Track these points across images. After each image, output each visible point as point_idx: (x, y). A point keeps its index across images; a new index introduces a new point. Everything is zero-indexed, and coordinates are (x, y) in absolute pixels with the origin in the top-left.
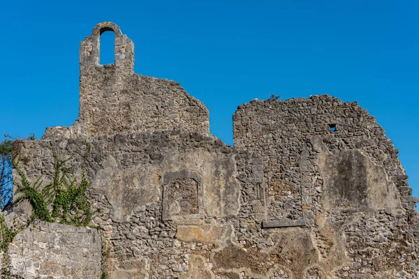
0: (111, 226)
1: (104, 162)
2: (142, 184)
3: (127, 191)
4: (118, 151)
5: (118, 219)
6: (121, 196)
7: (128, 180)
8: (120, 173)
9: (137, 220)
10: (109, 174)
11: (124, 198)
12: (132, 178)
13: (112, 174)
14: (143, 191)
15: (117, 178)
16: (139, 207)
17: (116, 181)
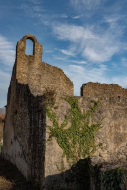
0: (106, 155)
1: (104, 114)
2: (124, 130)
3: (116, 133)
4: (112, 108)
5: (111, 151)
6: (113, 136)
7: (117, 127)
8: (113, 122)
9: (121, 151)
10: (107, 122)
11: (115, 137)
12: (119, 125)
13: (108, 122)
14: (125, 134)
15: (111, 125)
16: (123, 144)
17: (110, 127)
